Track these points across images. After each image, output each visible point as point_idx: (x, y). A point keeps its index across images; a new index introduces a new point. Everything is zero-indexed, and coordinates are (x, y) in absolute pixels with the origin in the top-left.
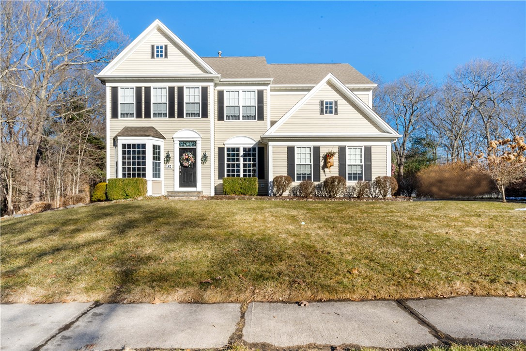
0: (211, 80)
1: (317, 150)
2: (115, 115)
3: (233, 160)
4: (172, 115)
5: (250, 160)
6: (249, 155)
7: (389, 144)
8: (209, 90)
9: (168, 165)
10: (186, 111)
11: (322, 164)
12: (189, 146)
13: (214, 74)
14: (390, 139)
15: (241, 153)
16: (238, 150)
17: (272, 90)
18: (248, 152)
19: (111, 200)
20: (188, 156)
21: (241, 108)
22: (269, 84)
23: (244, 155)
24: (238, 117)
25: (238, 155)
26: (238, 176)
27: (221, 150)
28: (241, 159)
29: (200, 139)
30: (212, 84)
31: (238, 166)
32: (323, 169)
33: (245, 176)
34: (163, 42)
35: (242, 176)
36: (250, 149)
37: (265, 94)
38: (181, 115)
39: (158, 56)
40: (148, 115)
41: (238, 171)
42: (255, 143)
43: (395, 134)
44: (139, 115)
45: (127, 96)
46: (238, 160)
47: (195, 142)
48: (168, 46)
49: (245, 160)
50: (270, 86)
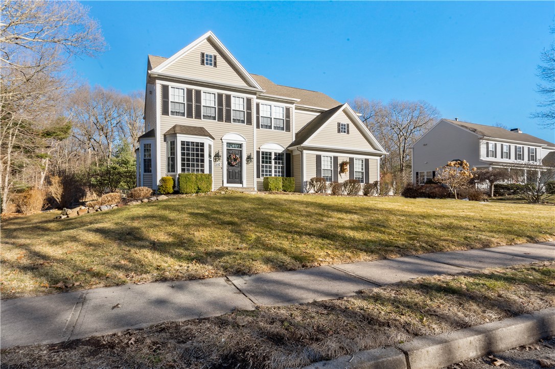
0: (255, 94)
1: (336, 159)
2: (165, 111)
3: (267, 163)
4: (220, 119)
5: (279, 163)
6: (279, 159)
7: (378, 158)
8: (252, 101)
9: (217, 163)
10: (233, 116)
11: (339, 170)
12: (235, 147)
13: (259, 88)
14: (380, 155)
15: (273, 157)
16: (270, 154)
17: (296, 109)
18: (279, 157)
19: (183, 194)
20: (236, 157)
21: (273, 119)
22: (294, 103)
23: (275, 159)
24: (270, 127)
25: (270, 158)
26: (270, 175)
27: (258, 152)
28: (273, 162)
29: (245, 143)
30: (254, 97)
31: (270, 167)
32: (340, 174)
33: (275, 175)
34: (212, 52)
35: (273, 176)
36: (279, 154)
37: (291, 110)
38: (228, 119)
39: (207, 64)
40: (198, 116)
41: (270, 171)
42: (284, 149)
43: (384, 152)
44: (190, 115)
45: (177, 95)
46: (270, 163)
47: (240, 145)
48: (217, 56)
49: (276, 163)
50: (294, 104)
